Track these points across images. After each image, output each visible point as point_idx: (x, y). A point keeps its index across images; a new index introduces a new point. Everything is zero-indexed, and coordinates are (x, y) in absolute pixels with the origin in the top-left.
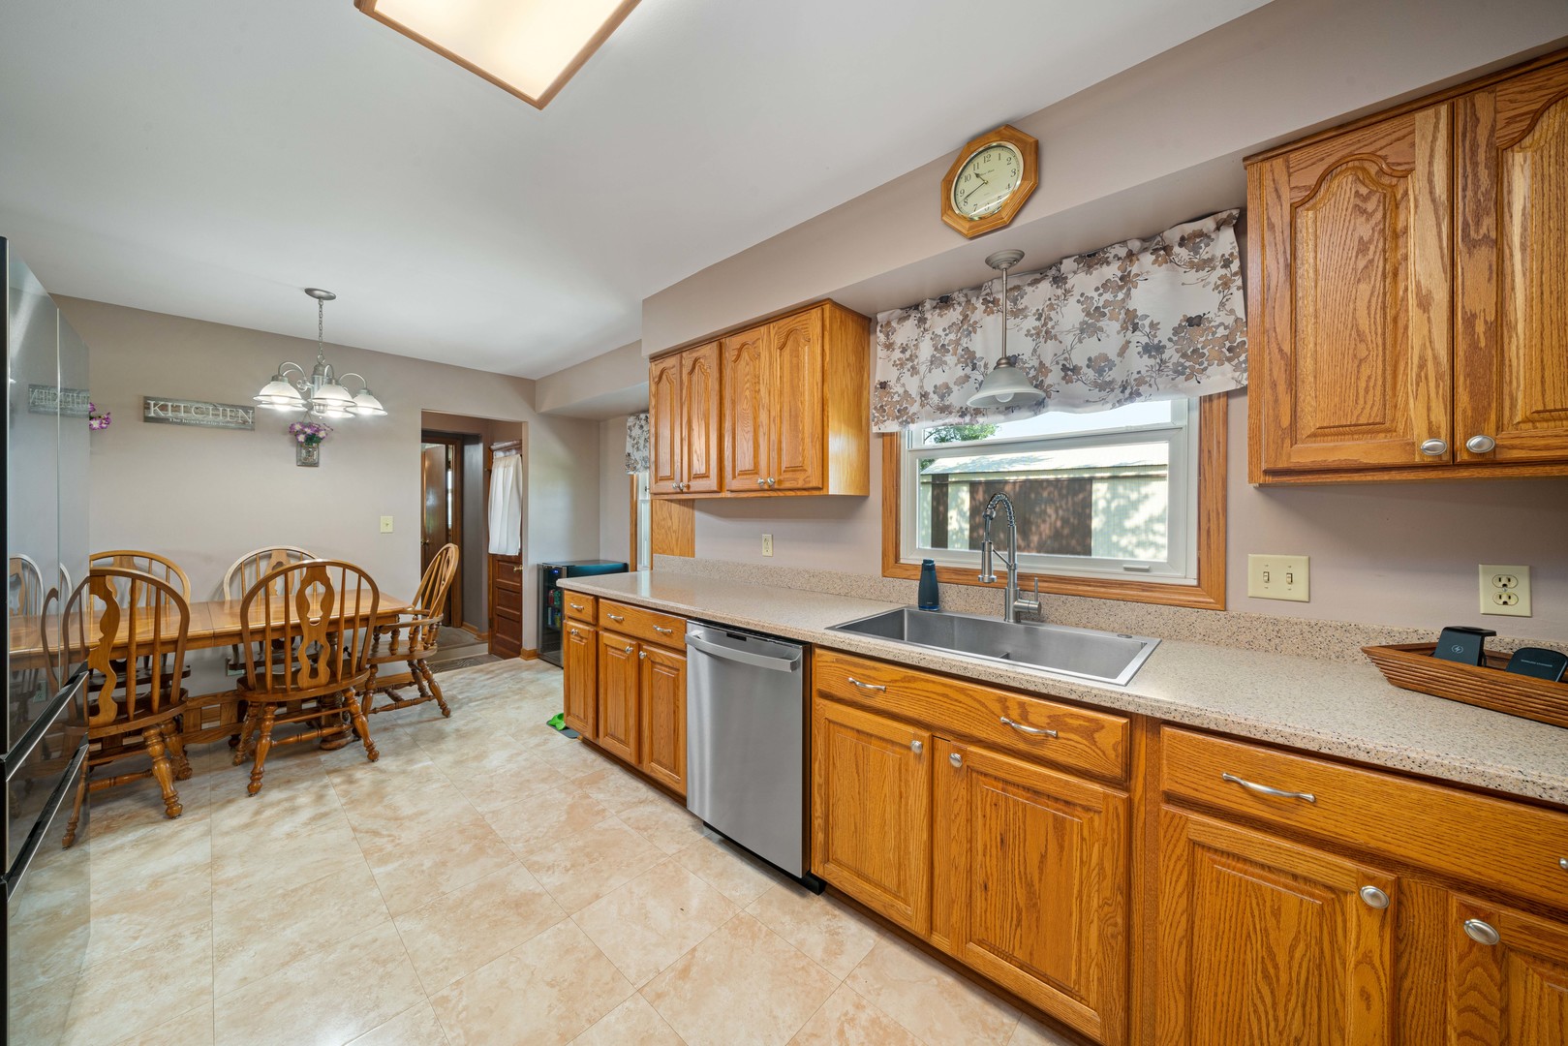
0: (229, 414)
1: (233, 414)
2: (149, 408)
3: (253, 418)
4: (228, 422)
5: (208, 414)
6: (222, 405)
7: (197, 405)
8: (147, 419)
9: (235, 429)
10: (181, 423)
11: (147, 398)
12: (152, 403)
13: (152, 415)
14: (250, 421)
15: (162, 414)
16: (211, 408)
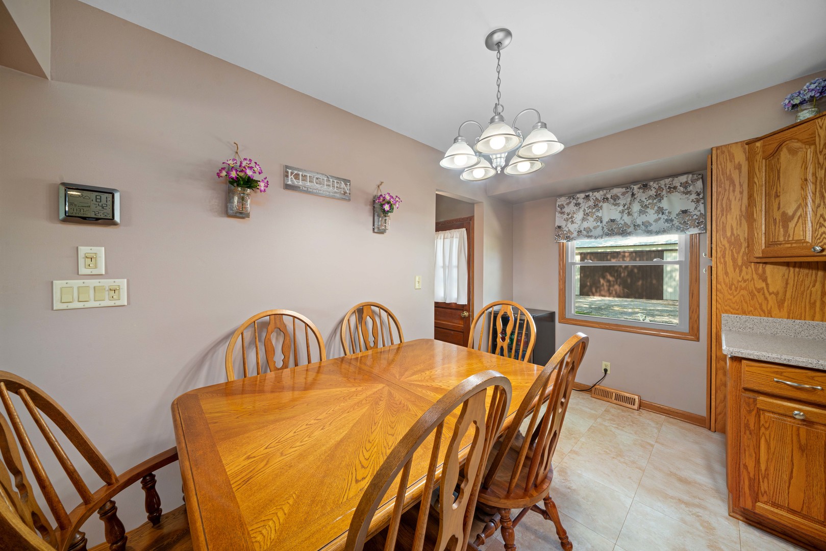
0: (336, 185)
1: (338, 186)
2: (287, 176)
3: (350, 190)
4: (335, 192)
5: (324, 185)
6: (332, 177)
7: (318, 176)
8: (287, 187)
9: (338, 199)
10: (307, 192)
11: (287, 167)
12: (290, 171)
13: (290, 183)
14: (348, 192)
15: (296, 182)
16: (325, 179)
